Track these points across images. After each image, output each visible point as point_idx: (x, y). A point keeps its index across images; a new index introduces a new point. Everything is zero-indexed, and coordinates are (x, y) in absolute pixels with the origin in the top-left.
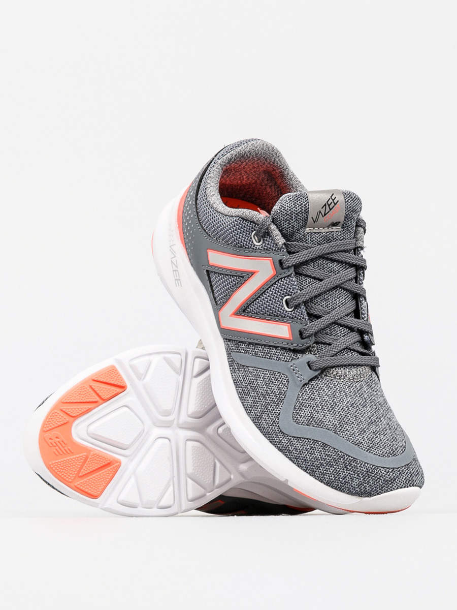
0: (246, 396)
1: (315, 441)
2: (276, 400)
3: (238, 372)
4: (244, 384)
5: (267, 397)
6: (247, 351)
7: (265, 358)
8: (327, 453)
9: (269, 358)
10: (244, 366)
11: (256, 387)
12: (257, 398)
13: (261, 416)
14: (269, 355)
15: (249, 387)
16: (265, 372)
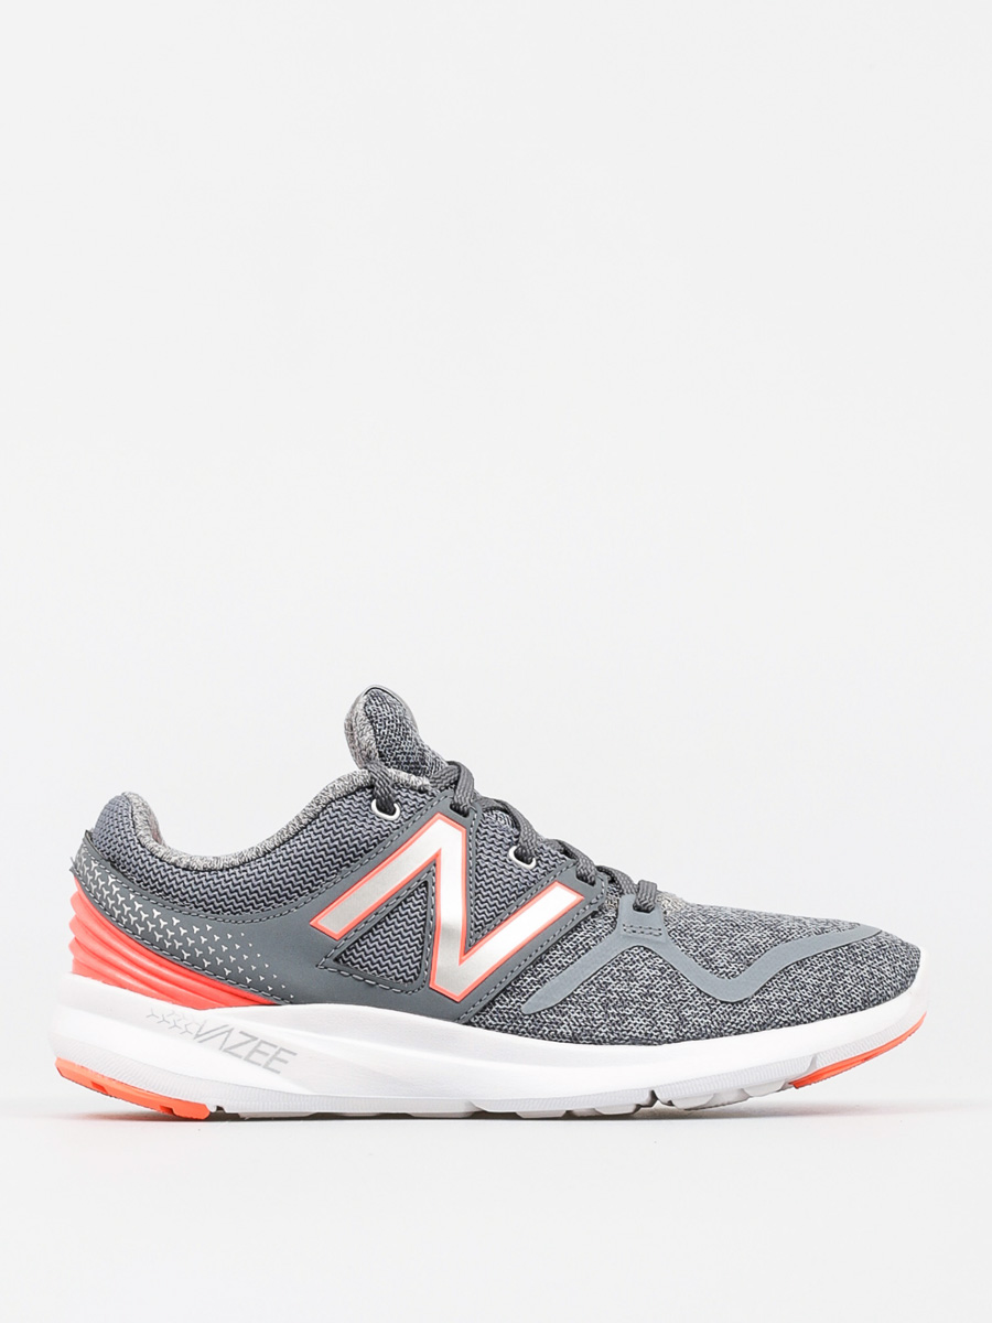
0: (626, 1024)
1: (786, 971)
2: (670, 982)
3: (566, 1017)
4: (600, 1016)
5: (654, 990)
6: (542, 978)
7: (579, 957)
8: (816, 968)
9: (587, 951)
10: (565, 1000)
11: (621, 999)
12: (643, 1007)
13: (683, 1019)
14: (580, 947)
15: (613, 1010)
16: (606, 972)
